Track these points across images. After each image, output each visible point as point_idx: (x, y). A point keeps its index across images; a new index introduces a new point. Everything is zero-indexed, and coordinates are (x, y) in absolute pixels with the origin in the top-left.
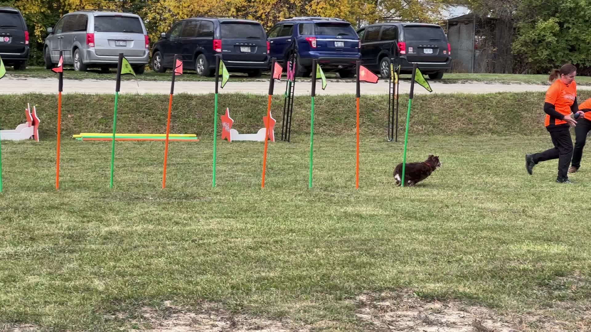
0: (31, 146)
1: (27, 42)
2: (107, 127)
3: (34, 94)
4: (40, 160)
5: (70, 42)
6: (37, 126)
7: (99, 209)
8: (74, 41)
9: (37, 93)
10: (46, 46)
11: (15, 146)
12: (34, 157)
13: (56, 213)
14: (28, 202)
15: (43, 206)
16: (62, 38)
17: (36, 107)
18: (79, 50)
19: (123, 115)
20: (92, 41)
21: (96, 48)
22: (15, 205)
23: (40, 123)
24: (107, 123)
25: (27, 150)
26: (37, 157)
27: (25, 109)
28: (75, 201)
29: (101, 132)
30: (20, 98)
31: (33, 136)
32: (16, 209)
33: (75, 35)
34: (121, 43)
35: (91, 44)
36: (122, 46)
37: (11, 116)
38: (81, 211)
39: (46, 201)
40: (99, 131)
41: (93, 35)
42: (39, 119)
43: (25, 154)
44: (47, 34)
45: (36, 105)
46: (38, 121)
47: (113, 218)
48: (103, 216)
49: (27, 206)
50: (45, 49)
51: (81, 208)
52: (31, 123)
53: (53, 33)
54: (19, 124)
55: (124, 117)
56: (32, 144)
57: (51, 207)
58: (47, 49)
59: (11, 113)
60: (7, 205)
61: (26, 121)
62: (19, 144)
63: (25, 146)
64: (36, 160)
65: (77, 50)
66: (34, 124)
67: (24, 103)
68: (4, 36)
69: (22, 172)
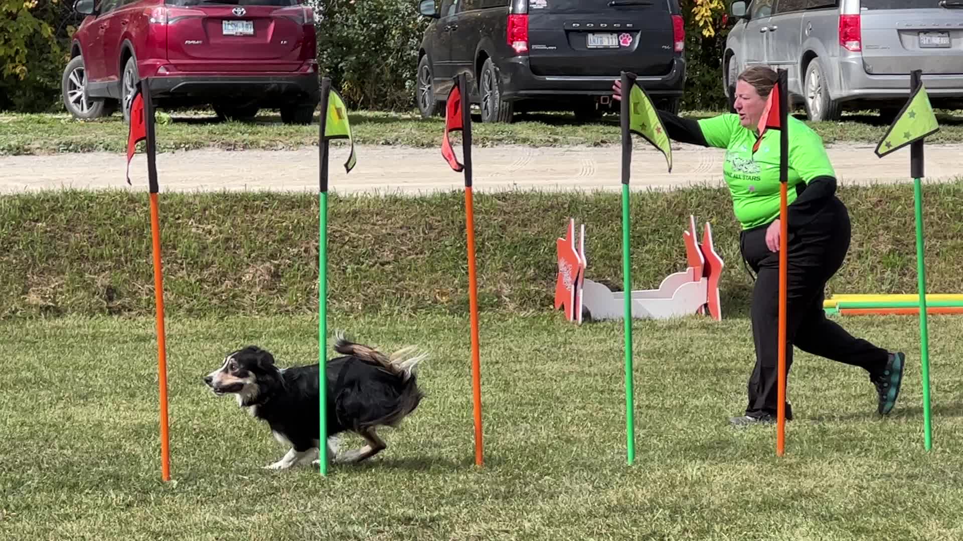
0: (703, 333)
1: (680, 46)
2: (905, 275)
3: (705, 189)
4: (728, 371)
5: (795, 42)
6: (716, 277)
7: (899, 509)
8: (804, 38)
9: (714, 186)
10: (731, 53)
11: (657, 334)
12: (711, 366)
13: (783, 520)
14: (705, 490)
15: (748, 502)
16: (772, 30)
17: (712, 225)
18: (820, 62)
19: (949, 242)
20: (856, 36)
21: (866, 54)
22: (671, 498)
23: (724, 268)
24: (904, 265)
25: (690, 346)
26: (720, 365)
27: (682, 233)
28: (830, 486)
29: (889, 292)
30: (669, 203)
31: (706, 305)
32: (676, 512)
33: (807, 21)
34: (936, 40)
35: (853, 45)
36: (937, 47)
37: (647, 252)
38: (850, 516)
39: (752, 488)
40: (883, 288)
41: (856, 20)
42: (722, 257)
43: (688, 355)
44: (732, 21)
45: (714, 220)
46: (719, 262)
47: (940, 534)
48: (911, 528)
49: (704, 501)
50: (727, 62)
51: (851, 507)
52: (700, 269)
53: (747, 18)
54: (669, 272)
55: (954, 248)
56: (705, 327)
57: (768, 505)
58: (732, 61)
59: (645, 244)
60: (651, 501)
61: (686, 266)
62: (669, 328)
63: (686, 334)
64: (716, 372)
65: (813, 62)
66: (707, 272)
67: (681, 215)
68: (619, 32)
69: (681, 406)
